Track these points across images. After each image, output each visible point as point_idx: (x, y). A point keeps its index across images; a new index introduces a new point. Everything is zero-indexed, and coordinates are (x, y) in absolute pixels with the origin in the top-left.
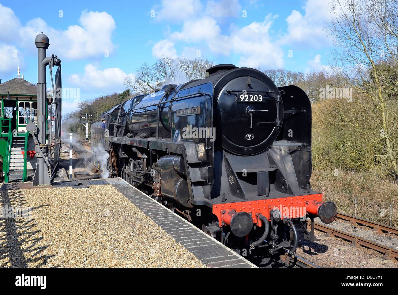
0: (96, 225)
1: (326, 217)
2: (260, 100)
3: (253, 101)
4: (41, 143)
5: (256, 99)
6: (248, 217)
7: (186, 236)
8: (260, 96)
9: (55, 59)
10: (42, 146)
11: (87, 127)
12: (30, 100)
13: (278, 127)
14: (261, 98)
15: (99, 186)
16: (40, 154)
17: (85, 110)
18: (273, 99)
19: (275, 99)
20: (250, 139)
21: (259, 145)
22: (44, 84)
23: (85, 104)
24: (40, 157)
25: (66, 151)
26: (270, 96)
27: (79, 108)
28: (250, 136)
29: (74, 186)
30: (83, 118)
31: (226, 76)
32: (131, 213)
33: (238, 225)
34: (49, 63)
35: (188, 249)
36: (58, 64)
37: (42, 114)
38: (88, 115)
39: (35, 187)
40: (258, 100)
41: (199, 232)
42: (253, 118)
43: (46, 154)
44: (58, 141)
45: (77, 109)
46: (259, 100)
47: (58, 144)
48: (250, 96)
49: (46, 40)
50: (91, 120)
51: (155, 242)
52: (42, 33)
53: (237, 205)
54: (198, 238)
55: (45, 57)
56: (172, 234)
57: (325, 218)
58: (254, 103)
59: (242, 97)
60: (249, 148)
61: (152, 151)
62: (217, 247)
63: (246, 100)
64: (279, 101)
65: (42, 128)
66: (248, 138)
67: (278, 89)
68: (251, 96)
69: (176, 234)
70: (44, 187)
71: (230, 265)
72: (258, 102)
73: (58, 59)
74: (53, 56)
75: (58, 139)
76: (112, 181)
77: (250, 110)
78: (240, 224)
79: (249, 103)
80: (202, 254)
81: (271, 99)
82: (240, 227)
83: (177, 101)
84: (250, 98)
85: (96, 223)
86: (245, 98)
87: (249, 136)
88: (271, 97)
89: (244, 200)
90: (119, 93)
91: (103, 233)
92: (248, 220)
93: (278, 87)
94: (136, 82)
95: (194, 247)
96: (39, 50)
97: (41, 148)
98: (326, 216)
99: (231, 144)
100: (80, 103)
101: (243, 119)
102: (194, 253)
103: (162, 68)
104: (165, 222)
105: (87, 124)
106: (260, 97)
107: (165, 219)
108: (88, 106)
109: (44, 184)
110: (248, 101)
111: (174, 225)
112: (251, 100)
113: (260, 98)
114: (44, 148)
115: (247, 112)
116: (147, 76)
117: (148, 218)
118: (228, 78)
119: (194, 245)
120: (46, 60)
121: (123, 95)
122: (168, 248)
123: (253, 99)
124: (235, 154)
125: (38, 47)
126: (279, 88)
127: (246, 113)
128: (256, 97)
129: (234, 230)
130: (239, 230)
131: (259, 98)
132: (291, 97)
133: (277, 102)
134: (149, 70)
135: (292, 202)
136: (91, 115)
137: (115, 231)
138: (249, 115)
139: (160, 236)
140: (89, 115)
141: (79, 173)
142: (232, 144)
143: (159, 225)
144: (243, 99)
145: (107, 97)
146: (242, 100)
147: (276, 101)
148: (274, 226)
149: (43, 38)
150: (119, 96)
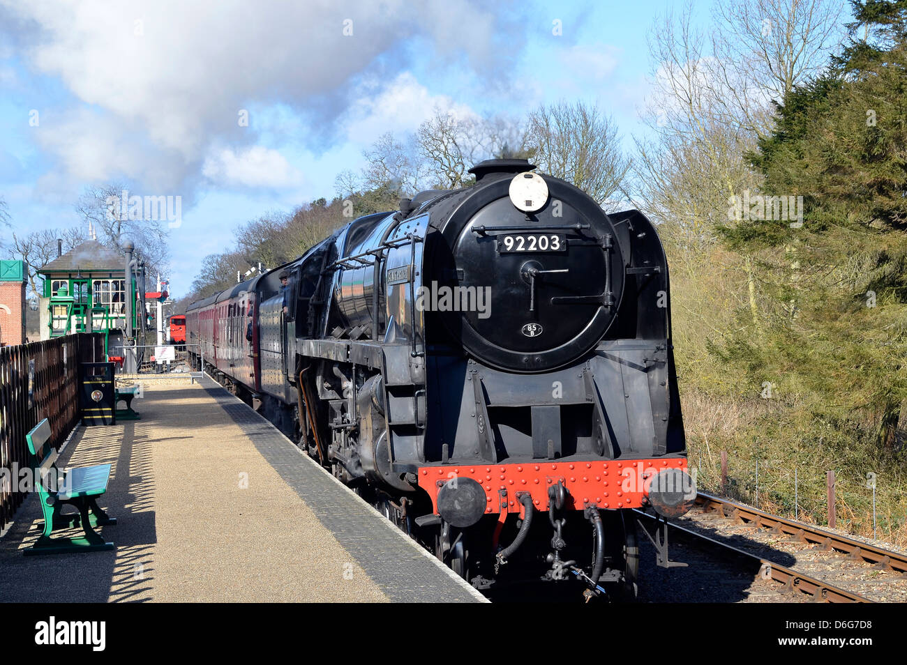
1: (665, 501)
2: (555, 245)
3: (535, 249)
5: (543, 244)
6: (475, 488)
8: (553, 237)
13: (606, 306)
14: (556, 242)
18: (593, 243)
19: (598, 243)
20: (532, 334)
21: (558, 348)
26: (584, 235)
28: (531, 329)
31: (475, 197)
33: (453, 503)
40: (549, 247)
42: (534, 287)
46: (552, 248)
48: (529, 238)
53: (472, 470)
57: (664, 505)
58: (538, 254)
59: (509, 241)
60: (533, 355)
61: (356, 370)
63: (520, 248)
64: (608, 245)
66: (529, 333)
67: (608, 219)
68: (532, 240)
72: (550, 253)
77: (528, 268)
78: (456, 502)
79: (526, 255)
81: (585, 243)
82: (458, 507)
83: (397, 247)
84: (528, 243)
86: (517, 243)
87: (529, 328)
88: (585, 237)
89: (489, 462)
92: (476, 494)
93: (607, 213)
98: (667, 500)
99: (487, 347)
101: (514, 291)
106: (555, 239)
110: (524, 249)
112: (532, 248)
113: (554, 243)
115: (523, 275)
118: (479, 199)
123: (537, 245)
124: (500, 367)
126: (611, 216)
127: (521, 276)
128: (543, 240)
129: (446, 512)
130: (455, 513)
131: (550, 242)
132: (640, 235)
133: (605, 249)
135: (605, 472)
138: (527, 280)
142: (490, 347)
144: (511, 245)
146: (509, 249)
147: (601, 246)
148: (558, 522)
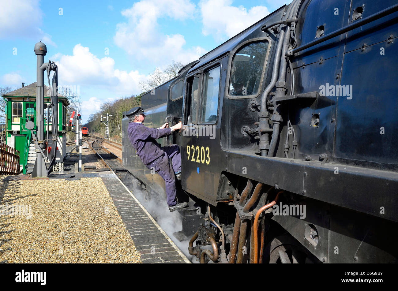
0: (65, 213)
4: (40, 140)
7: (137, 224)
9: (52, 65)
10: (40, 143)
11: (108, 126)
12: (47, 101)
15: (89, 178)
16: (38, 149)
17: (107, 111)
22: (42, 87)
23: (106, 105)
24: (38, 152)
25: (85, 147)
27: (101, 109)
29: (67, 178)
30: (104, 117)
32: (103, 203)
34: (46, 68)
35: (132, 237)
36: (55, 69)
37: (40, 114)
38: (108, 115)
39: (33, 178)
41: (151, 221)
43: (43, 149)
44: (54, 138)
45: (100, 110)
47: (55, 140)
49: (44, 48)
50: (112, 120)
51: (107, 229)
52: (41, 41)
54: (147, 227)
55: (43, 63)
56: (125, 223)
62: (158, 236)
65: (40, 126)
69: (129, 222)
70: (41, 179)
71: (160, 252)
73: (55, 65)
74: (50, 62)
75: (55, 136)
76: (104, 174)
80: (141, 242)
85: (66, 211)
90: (137, 96)
91: (66, 221)
94: (149, 85)
95: (137, 235)
96: (37, 57)
97: (39, 144)
100: (103, 104)
102: (134, 241)
103: (173, 73)
104: (126, 211)
105: (108, 123)
107: (128, 209)
108: (110, 107)
109: (42, 176)
111: (132, 215)
114: (42, 144)
116: (159, 80)
117: (115, 208)
119: (139, 233)
120: (43, 65)
121: (140, 97)
122: (115, 235)
125: (37, 54)
134: (160, 74)
136: (112, 115)
137: (77, 219)
139: (115, 224)
140: (110, 115)
141: (88, 167)
143: (120, 214)
145: (126, 99)
149: (41, 46)
150: (136, 99)
